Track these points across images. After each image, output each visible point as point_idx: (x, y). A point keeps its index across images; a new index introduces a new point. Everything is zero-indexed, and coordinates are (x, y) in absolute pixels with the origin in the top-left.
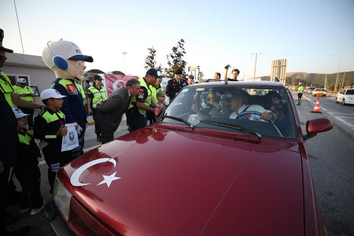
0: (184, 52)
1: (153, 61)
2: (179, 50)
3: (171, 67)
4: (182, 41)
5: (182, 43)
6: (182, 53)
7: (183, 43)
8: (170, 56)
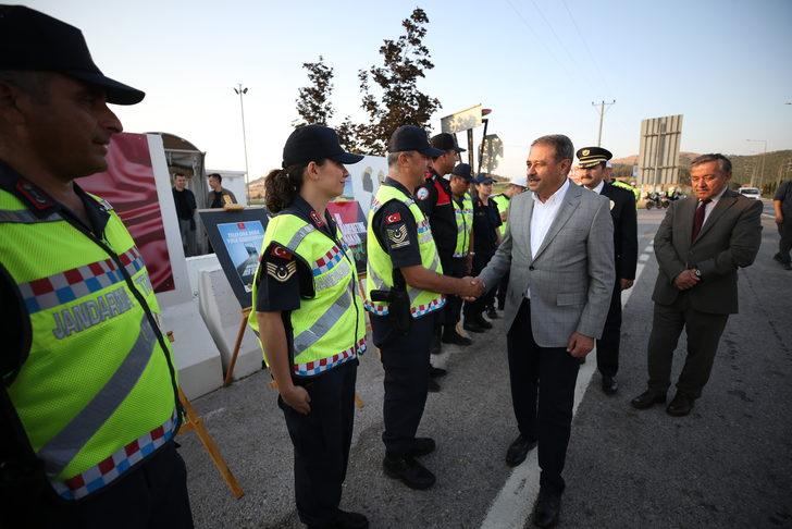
0: (425, 62)
1: (323, 106)
2: (409, 53)
3: (377, 121)
4: (419, 15)
5: (420, 26)
6: (420, 67)
7: (424, 25)
8: (371, 77)
